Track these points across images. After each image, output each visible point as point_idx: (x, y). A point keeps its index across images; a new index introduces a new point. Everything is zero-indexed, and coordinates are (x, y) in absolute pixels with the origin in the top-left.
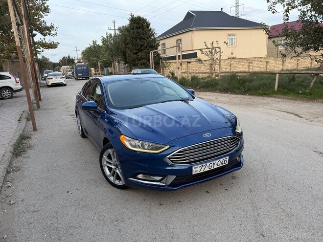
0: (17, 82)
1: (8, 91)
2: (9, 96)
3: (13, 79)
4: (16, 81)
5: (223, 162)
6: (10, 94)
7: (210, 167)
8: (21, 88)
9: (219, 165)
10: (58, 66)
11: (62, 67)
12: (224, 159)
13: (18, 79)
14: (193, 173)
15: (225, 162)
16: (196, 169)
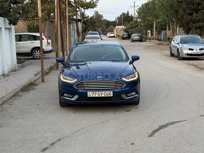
0: (48, 44)
2: (39, 56)
3: (45, 40)
5: (109, 94)
6: (40, 54)
7: (99, 95)
8: (51, 50)
9: (105, 95)
10: (112, 26)
11: (115, 27)
12: (109, 92)
13: (50, 41)
14: (88, 96)
15: (110, 95)
16: (90, 94)
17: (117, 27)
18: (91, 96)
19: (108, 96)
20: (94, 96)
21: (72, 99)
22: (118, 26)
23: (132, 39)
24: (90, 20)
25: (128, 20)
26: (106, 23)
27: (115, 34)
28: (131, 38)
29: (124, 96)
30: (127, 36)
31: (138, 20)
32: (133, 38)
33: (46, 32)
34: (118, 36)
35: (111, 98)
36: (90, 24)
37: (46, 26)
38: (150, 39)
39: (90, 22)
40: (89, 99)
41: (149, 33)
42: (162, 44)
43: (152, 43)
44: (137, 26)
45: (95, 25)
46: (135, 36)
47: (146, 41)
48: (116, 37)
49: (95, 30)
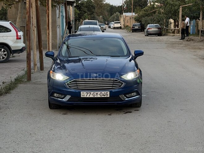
0: (18, 38)
1: (4, 51)
2: (3, 58)
3: (13, 32)
4: (17, 36)
5: (105, 94)
6: (5, 55)
7: (94, 95)
8: (23, 48)
9: (101, 95)
10: (117, 13)
11: (122, 14)
12: (106, 92)
13: (21, 34)
14: (82, 97)
15: (107, 95)
16: (83, 94)
17: (124, 14)
18: (85, 97)
19: (104, 96)
20: (88, 96)
21: (63, 100)
22: (126, 12)
23: (147, 31)
24: (87, 3)
25: (139, 5)
26: (108, 8)
27: (122, 25)
28: (145, 30)
29: (122, 97)
30: (139, 27)
31: (156, 4)
32: (149, 30)
33: (18, 20)
34: (126, 27)
35: (107, 99)
36: (86, 9)
37: (18, 10)
38: (174, 32)
39: (86, 7)
40: (83, 99)
41: (171, 23)
42: (193, 40)
43: (177, 38)
44: (154, 12)
45: (93, 10)
46: (152, 27)
47: (167, 35)
48: (123, 29)
49: (94, 18)
